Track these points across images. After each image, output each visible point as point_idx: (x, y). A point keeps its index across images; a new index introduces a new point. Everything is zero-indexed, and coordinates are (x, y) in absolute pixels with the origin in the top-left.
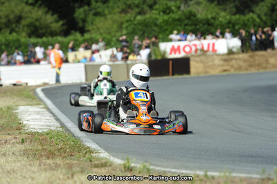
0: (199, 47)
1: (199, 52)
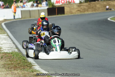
0: (68, 1)
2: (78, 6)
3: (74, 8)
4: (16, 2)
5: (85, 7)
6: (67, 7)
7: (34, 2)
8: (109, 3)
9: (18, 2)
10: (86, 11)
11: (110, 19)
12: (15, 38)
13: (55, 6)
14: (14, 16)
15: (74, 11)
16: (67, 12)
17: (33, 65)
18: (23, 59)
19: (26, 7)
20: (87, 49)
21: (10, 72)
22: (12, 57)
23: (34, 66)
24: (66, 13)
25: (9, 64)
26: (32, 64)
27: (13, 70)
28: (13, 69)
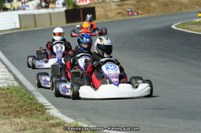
2: (119, 5)
3: (111, 9)
6: (99, 7)
11: (176, 26)
12: (11, 62)
13: (79, 6)
15: (111, 14)
16: (100, 16)
17: (46, 107)
18: (29, 98)
19: (27, 8)
21: (7, 121)
22: (9, 95)
23: (49, 109)
24: (99, 19)
25: (5, 108)
26: (44, 106)
27: (13, 118)
28: (12, 116)
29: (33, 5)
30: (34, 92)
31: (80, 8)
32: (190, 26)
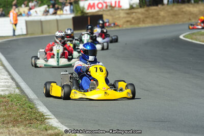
0: (109, 4)
1: (108, 8)
2: (128, 14)
3: (120, 17)
4: (17, 6)
5: (140, 16)
6: (107, 15)
7: (49, 6)
8: (182, 8)
9: (21, 6)
10: (141, 23)
11: (184, 37)
12: (15, 69)
13: (87, 13)
14: (14, 31)
15: (119, 22)
17: (48, 117)
18: (29, 107)
20: (143, 89)
21: (5, 130)
22: (10, 103)
23: (48, 119)
25: (4, 116)
26: (44, 116)
27: (12, 127)
28: (11, 125)
29: (40, 11)
30: (35, 101)
31: (88, 15)
32: (198, 37)
